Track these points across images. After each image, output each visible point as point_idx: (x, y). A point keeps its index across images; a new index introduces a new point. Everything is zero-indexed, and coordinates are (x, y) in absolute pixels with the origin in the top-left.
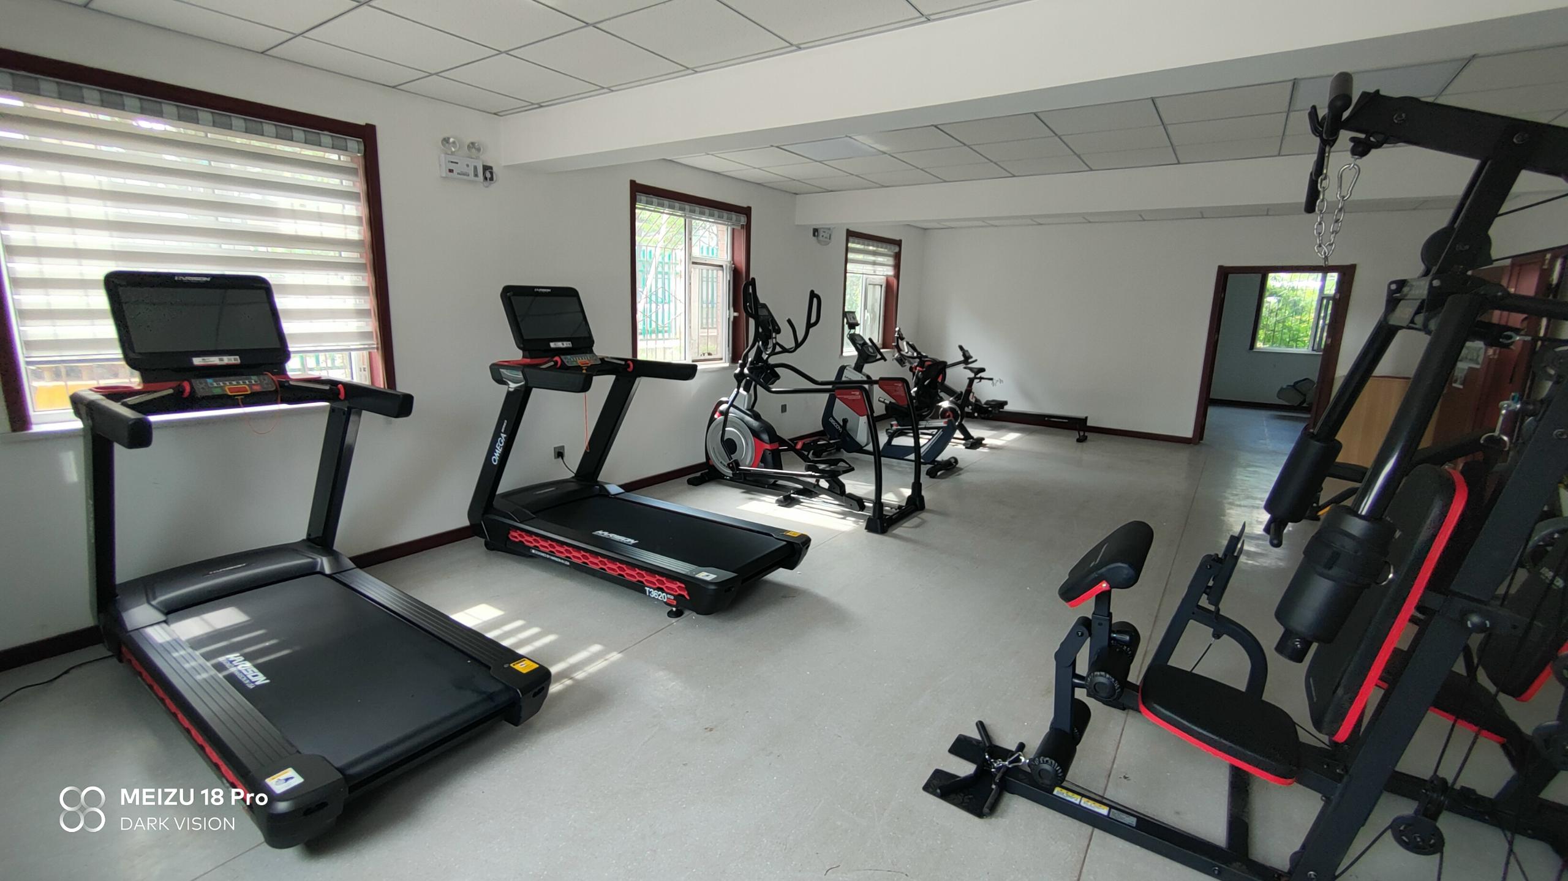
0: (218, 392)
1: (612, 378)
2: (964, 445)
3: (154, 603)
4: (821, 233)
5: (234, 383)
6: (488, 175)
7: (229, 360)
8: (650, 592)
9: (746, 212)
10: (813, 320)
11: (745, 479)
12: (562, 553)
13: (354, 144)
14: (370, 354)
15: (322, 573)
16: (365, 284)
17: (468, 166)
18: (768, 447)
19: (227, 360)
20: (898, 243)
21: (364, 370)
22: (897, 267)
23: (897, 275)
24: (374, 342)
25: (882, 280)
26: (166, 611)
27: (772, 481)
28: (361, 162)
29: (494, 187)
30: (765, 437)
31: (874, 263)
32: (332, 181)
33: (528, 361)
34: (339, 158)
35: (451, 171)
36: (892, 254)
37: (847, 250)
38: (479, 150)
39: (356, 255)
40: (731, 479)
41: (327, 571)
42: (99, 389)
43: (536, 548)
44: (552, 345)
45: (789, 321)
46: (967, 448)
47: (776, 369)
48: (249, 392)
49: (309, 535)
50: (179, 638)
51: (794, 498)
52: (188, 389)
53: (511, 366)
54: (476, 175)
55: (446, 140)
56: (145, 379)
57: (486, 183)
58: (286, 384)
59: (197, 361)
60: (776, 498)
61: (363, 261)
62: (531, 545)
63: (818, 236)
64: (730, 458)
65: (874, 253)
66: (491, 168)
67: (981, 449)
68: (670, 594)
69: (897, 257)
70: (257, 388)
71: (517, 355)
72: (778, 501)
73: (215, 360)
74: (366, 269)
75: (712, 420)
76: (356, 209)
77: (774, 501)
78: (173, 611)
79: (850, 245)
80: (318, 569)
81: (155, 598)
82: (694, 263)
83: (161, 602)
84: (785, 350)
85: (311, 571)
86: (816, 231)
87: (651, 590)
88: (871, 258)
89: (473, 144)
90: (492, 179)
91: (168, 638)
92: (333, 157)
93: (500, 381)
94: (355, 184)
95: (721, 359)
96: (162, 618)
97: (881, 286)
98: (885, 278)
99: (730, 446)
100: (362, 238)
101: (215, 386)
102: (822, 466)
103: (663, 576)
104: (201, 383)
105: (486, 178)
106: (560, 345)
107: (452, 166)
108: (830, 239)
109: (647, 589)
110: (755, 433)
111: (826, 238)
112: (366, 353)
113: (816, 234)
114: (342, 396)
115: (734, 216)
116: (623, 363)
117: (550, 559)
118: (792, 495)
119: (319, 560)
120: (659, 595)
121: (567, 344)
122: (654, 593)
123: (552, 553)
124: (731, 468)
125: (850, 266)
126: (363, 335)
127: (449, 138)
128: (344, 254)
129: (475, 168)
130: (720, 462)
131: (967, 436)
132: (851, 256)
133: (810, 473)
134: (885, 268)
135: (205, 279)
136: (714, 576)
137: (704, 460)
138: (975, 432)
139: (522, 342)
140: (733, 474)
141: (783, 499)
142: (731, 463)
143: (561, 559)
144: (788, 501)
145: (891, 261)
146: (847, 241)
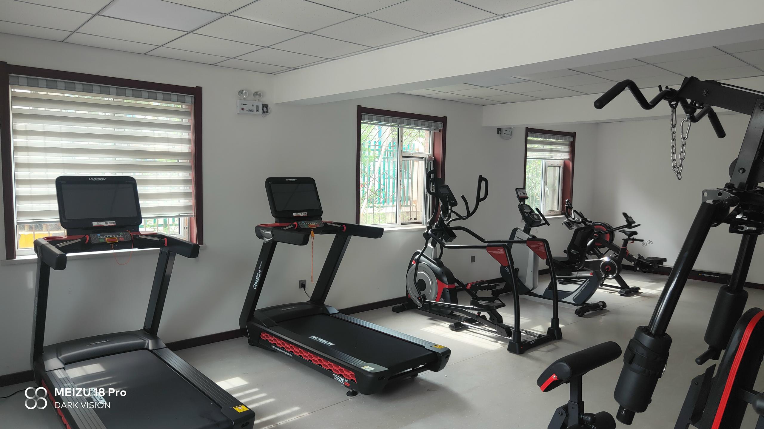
0: (102, 241)
1: (334, 235)
2: (619, 292)
3: (60, 358)
4: (504, 132)
5: (111, 236)
6: (265, 110)
7: (111, 223)
8: (335, 377)
9: (443, 120)
10: (482, 196)
11: (431, 309)
12: (289, 349)
13: (189, 98)
14: (190, 218)
15: (147, 349)
16: (190, 177)
17: (253, 105)
18: (447, 286)
19: (109, 223)
20: (573, 135)
21: (187, 229)
22: (572, 153)
23: (572, 159)
24: (193, 212)
25: (561, 163)
26: (65, 363)
27: (450, 311)
28: (193, 107)
29: (269, 116)
30: (445, 279)
31: (551, 151)
32: (177, 120)
33: (278, 224)
34: (182, 107)
35: (243, 109)
36: (568, 143)
37: (527, 142)
38: (260, 95)
39: (187, 161)
40: (422, 309)
41: (150, 348)
42: (47, 238)
43: (275, 345)
44: (294, 214)
45: (463, 197)
46: (621, 295)
47: (454, 231)
48: (117, 242)
49: (145, 326)
50: (69, 377)
51: (463, 325)
52: (88, 239)
53: (266, 227)
54: (258, 111)
55: (241, 92)
56: (69, 234)
57: (263, 115)
58: (137, 237)
59: (95, 224)
60: (450, 324)
61: (190, 164)
62: (273, 343)
63: (501, 134)
64: (420, 293)
65: (551, 144)
66: (267, 105)
67: (635, 297)
68: (347, 379)
69: (572, 146)
70: (122, 239)
71: (272, 220)
72: (450, 326)
73: (103, 223)
74: (191, 169)
75: (410, 265)
76: (187, 135)
77: (448, 326)
78: (69, 363)
79: (529, 138)
80: (146, 347)
81: (61, 355)
82: (403, 157)
83: (63, 358)
84: (460, 218)
85: (142, 347)
86: (499, 131)
87: (336, 376)
88: (548, 147)
89: (256, 92)
90: (267, 112)
91: (64, 377)
92: (178, 106)
93: (260, 236)
94: (187, 121)
95: (420, 223)
96: (62, 366)
97: (560, 167)
98: (563, 161)
99: (421, 285)
100: (190, 151)
101: (101, 237)
102: (482, 302)
103: (343, 367)
104: (94, 236)
105: (264, 112)
106: (299, 214)
107: (244, 107)
108: (511, 135)
109: (334, 375)
110: (438, 276)
111: (508, 134)
112: (188, 218)
113: (500, 132)
114: (166, 245)
115: (433, 123)
116: (339, 226)
117: (282, 352)
118: (461, 323)
119: (147, 341)
120: (340, 380)
121: (304, 214)
122: (338, 378)
123: (283, 348)
124: (420, 301)
125: (529, 154)
126: (187, 208)
127: (243, 91)
128: (180, 161)
129: (257, 106)
130: (414, 296)
131: (623, 285)
132: (529, 146)
133: (472, 306)
134: (563, 154)
135: (103, 179)
136: (373, 369)
137: (405, 295)
138: (631, 282)
139: (276, 212)
140: (422, 305)
141: (454, 325)
142: (420, 297)
143: (288, 352)
144: (457, 327)
145: (566, 148)
146: (527, 136)
